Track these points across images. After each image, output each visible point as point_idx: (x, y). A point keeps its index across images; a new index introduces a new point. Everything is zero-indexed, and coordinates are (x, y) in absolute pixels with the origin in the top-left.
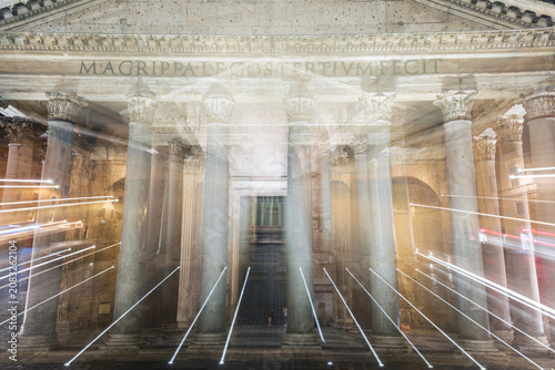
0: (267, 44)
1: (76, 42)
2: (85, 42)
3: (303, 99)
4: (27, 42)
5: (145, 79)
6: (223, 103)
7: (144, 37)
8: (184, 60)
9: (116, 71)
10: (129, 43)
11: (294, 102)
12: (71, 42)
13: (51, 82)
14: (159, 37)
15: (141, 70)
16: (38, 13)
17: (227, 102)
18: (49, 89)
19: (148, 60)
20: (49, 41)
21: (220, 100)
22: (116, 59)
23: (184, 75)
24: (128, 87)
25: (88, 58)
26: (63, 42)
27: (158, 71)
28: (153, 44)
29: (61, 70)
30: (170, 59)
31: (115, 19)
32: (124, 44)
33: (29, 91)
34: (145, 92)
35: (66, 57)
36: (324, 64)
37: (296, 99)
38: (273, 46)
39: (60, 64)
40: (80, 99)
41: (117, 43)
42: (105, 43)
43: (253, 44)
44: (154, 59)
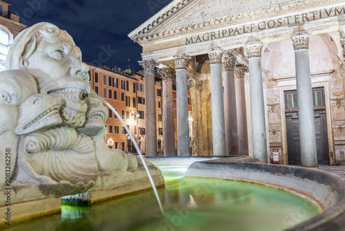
0: (277, 9)
1: (183, 29)
2: (186, 29)
3: (301, 36)
4: (163, 34)
5: (215, 41)
6: (255, 46)
7: (212, 20)
8: (233, 27)
9: (202, 39)
10: (206, 24)
11: (297, 39)
12: (181, 30)
13: (174, 51)
14: (219, 18)
15: (213, 36)
16: (166, 19)
17: (258, 45)
18: (174, 54)
19: (216, 31)
20: (172, 32)
21: (254, 45)
22: (201, 34)
23: (234, 35)
24: (208, 46)
25: (189, 36)
26: (177, 31)
27: (221, 35)
28: (217, 22)
29: (178, 44)
30: (227, 28)
31: (199, 13)
32: (204, 25)
33: (167, 57)
34: (216, 47)
35: (180, 37)
36: (313, 12)
37: (298, 37)
38: (281, 9)
39: (178, 41)
40: (187, 56)
41: (201, 26)
42: (195, 27)
43: (269, 11)
44: (218, 29)
